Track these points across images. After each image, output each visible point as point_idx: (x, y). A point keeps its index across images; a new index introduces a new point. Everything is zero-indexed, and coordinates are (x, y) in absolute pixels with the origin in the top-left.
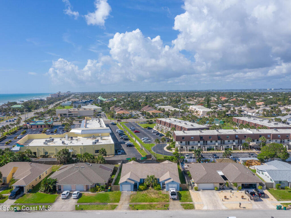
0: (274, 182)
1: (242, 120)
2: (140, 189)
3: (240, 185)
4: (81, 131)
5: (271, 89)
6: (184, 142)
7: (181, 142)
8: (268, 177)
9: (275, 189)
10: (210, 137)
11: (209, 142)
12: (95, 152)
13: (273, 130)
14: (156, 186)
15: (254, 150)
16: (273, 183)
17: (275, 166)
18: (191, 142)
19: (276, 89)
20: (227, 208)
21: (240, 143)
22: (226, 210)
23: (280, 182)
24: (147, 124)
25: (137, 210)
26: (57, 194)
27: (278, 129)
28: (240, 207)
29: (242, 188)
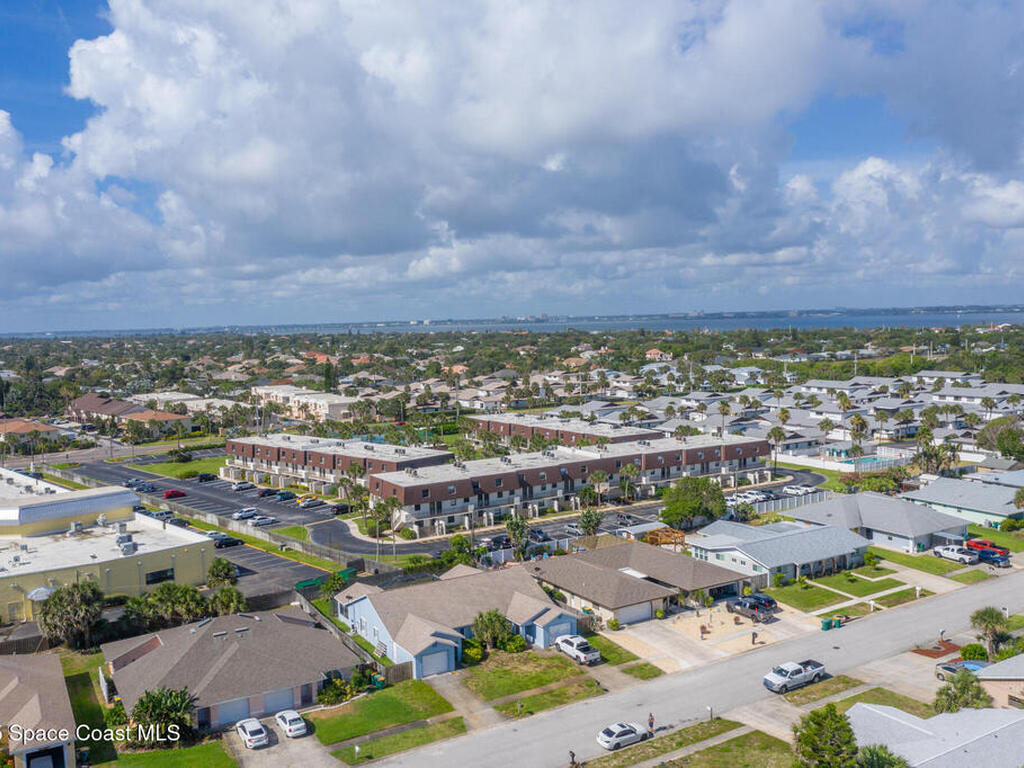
0: (767, 572)
1: (503, 424)
2: (472, 659)
3: (707, 592)
4: (17, 511)
5: (422, 322)
6: (425, 507)
7: (418, 508)
8: (743, 563)
9: (772, 589)
10: (498, 481)
11: (493, 497)
12: (148, 583)
13: (635, 443)
14: (513, 641)
15: (608, 504)
16: (766, 575)
17: (732, 535)
18: (446, 504)
19: (437, 323)
20: (728, 655)
21: (570, 489)
22: (733, 658)
23: (779, 569)
24: (172, 462)
25: (532, 713)
26: (211, 738)
27: (651, 442)
28: (753, 643)
29: (715, 600)
